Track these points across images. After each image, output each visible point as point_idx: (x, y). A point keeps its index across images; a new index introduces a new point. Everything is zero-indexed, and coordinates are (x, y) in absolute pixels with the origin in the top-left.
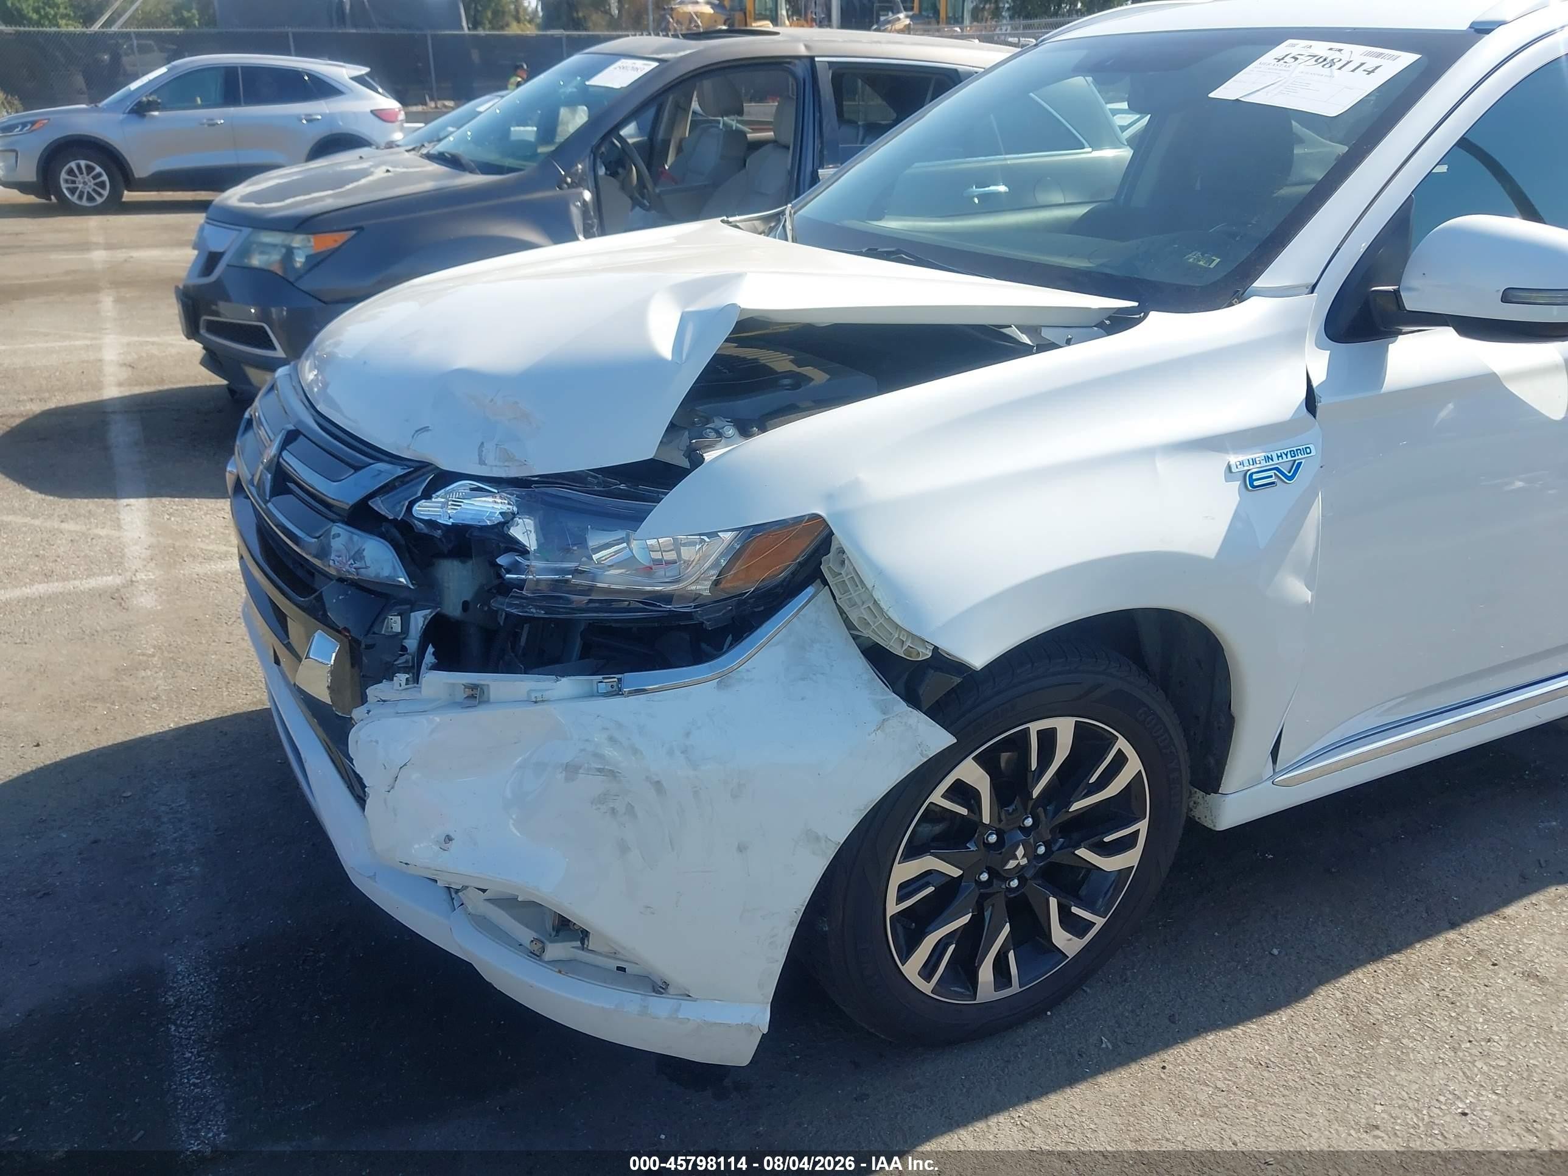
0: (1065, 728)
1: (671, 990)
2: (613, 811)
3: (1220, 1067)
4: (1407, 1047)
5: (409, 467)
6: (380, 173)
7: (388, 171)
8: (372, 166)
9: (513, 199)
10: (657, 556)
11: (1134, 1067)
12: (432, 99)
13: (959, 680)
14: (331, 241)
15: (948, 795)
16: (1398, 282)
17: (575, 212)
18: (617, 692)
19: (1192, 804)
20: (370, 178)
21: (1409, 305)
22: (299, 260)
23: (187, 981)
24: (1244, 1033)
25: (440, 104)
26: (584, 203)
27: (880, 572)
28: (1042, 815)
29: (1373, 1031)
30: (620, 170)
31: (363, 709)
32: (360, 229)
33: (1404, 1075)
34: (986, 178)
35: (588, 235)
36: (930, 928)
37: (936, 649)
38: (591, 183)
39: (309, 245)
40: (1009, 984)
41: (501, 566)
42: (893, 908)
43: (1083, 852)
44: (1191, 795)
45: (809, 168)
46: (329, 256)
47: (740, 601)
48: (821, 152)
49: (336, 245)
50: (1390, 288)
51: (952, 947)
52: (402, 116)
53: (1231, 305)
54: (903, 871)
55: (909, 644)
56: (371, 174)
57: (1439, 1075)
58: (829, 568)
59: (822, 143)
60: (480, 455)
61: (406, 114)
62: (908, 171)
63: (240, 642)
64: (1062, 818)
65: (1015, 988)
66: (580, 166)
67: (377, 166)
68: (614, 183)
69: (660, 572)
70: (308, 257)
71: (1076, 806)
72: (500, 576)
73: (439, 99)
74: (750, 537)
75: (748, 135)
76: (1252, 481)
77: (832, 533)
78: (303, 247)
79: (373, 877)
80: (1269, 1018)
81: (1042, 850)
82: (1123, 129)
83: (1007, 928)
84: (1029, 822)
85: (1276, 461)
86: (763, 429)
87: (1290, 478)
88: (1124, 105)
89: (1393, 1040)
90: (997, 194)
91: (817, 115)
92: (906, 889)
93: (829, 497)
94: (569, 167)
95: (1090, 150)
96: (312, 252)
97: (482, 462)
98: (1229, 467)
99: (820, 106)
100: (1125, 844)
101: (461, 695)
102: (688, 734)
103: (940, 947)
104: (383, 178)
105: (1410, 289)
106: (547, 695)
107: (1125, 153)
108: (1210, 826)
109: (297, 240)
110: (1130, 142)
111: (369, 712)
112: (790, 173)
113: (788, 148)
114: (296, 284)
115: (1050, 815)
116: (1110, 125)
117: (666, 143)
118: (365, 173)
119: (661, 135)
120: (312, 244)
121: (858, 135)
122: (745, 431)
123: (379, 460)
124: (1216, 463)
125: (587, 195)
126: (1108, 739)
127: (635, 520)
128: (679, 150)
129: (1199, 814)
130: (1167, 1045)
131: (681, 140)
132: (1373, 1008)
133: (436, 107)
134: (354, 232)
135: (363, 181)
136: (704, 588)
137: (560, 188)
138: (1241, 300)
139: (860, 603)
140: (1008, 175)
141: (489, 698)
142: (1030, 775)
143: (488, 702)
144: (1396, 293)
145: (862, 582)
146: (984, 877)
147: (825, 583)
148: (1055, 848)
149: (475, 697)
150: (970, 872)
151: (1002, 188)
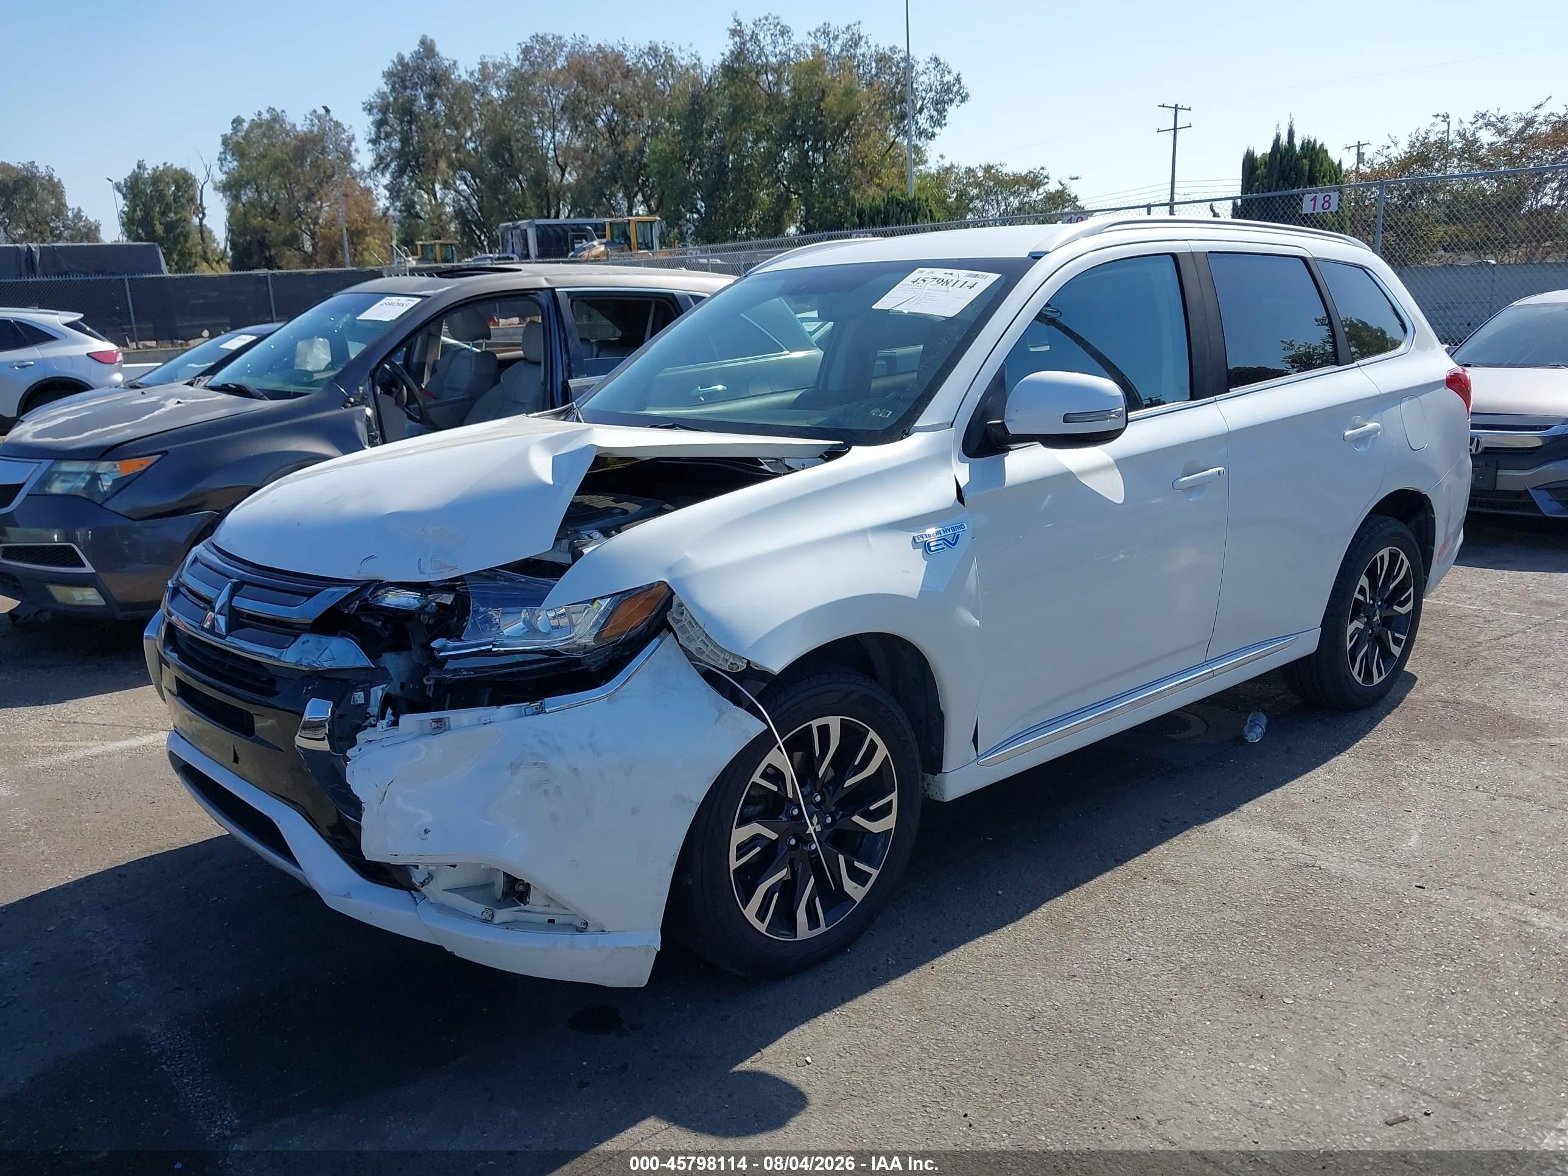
0: (834, 723)
1: (590, 928)
2: (546, 792)
3: (970, 962)
4: (1090, 931)
5: (357, 586)
6: (171, 405)
7: (179, 402)
8: (160, 400)
9: (303, 419)
10: (555, 623)
11: (913, 972)
12: (133, 341)
13: (765, 685)
14: (136, 465)
15: (764, 776)
16: (1003, 418)
17: (361, 428)
18: (541, 711)
19: (926, 786)
20: (163, 410)
21: (1012, 430)
22: (106, 484)
23: (164, 1038)
24: (984, 941)
25: (141, 344)
26: (368, 418)
27: (707, 615)
28: (826, 793)
29: (1069, 926)
30: (394, 389)
31: (355, 748)
32: (165, 453)
33: (1090, 946)
34: (707, 380)
35: (373, 444)
36: (762, 879)
37: (749, 662)
38: (371, 401)
39: (115, 470)
40: (818, 925)
41: (434, 649)
42: (734, 864)
43: (856, 819)
44: (924, 779)
45: (560, 379)
46: (137, 478)
47: (616, 646)
48: (569, 365)
49: (143, 468)
50: (999, 421)
51: (776, 895)
52: (120, 358)
53: (902, 439)
54: (740, 835)
55: (731, 660)
56: (163, 406)
57: (1113, 943)
58: (673, 618)
59: (569, 358)
60: (419, 568)
61: (124, 354)
62: (660, 375)
63: (109, 810)
64: (840, 795)
65: (823, 928)
66: (361, 388)
67: (167, 398)
68: (391, 400)
69: (556, 633)
70: (114, 481)
71: (848, 783)
72: (433, 655)
73: (140, 340)
74: (619, 601)
75: (497, 355)
76: (929, 547)
77: (673, 593)
78: (109, 473)
79: (348, 895)
80: (1000, 931)
81: (829, 820)
82: (812, 333)
83: (812, 880)
84: (818, 798)
85: (943, 534)
86: (619, 532)
87: (954, 545)
88: (815, 314)
89: (1081, 929)
90: (717, 392)
91: (563, 336)
92: (742, 849)
93: (670, 570)
94: (352, 389)
95: (788, 352)
96: (119, 476)
97: (421, 572)
98: (914, 538)
99: (564, 327)
100: (885, 811)
101: (428, 728)
102: (592, 734)
103: (769, 895)
104: (175, 409)
105: (1010, 421)
106: (493, 718)
107: (817, 353)
108: (940, 799)
109: (103, 467)
110: (820, 344)
111: (360, 750)
112: (544, 384)
113: (539, 364)
114: (104, 506)
115: (831, 793)
116: (802, 331)
117: (421, 366)
118: (156, 406)
119: (415, 359)
120: (118, 469)
121: (592, 351)
122: (607, 534)
123: (330, 586)
124: (906, 538)
125: (369, 411)
126: (861, 733)
127: (536, 599)
128: (434, 371)
129: (932, 792)
130: (934, 956)
131: (435, 362)
132: (1067, 914)
133: (138, 348)
134: (159, 456)
135: (157, 413)
136: (588, 641)
137: (346, 407)
138: (908, 435)
139: (696, 638)
140: (723, 376)
141: (450, 726)
142: (816, 760)
143: (449, 729)
144: (1003, 424)
145: (696, 623)
146: (793, 842)
147: (671, 630)
148: (838, 818)
149: (440, 726)
150: (783, 836)
151: (720, 387)
